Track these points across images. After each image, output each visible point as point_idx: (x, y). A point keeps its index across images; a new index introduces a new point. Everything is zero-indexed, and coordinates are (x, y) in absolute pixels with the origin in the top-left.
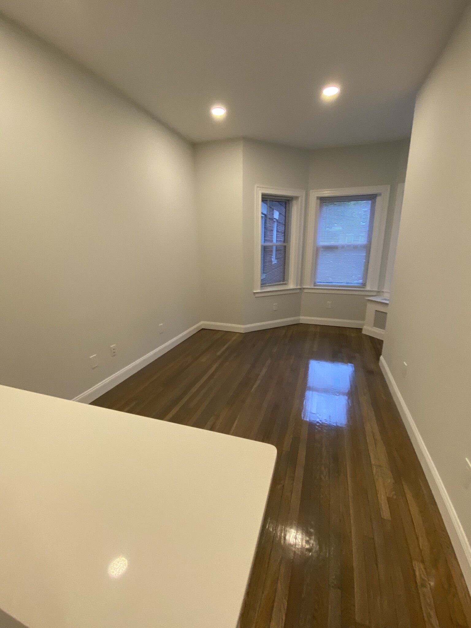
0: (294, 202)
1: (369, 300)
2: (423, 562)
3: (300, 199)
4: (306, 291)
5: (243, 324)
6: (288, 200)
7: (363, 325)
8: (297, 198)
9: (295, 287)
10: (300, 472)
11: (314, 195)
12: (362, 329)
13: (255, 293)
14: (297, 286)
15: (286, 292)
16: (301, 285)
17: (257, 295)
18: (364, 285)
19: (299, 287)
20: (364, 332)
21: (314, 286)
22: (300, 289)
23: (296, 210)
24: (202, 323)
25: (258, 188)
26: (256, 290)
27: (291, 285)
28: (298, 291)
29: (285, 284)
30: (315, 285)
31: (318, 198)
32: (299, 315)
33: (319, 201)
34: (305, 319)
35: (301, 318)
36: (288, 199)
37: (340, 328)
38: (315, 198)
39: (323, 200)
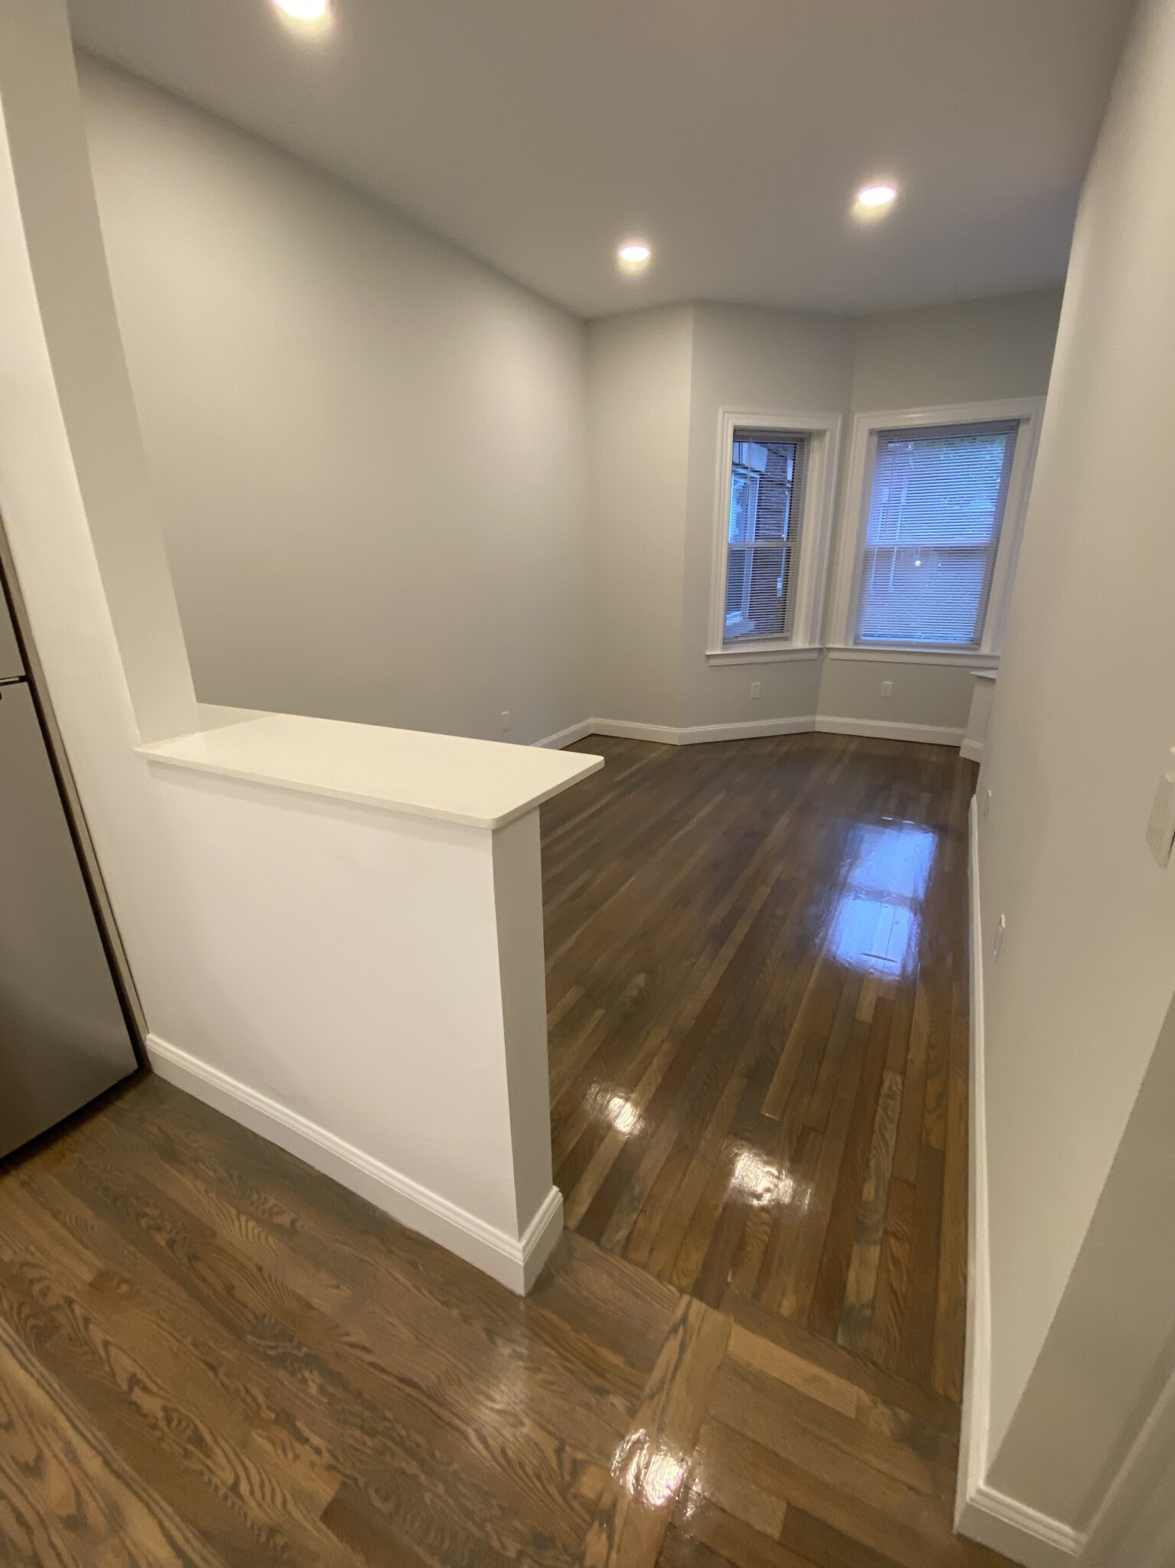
0: (815, 444)
1: (979, 677)
2: (904, 1073)
3: (828, 435)
4: (833, 655)
5: (680, 727)
6: (802, 440)
7: (962, 737)
8: (821, 434)
9: (807, 646)
10: (729, 951)
11: (865, 424)
12: (959, 747)
13: (708, 656)
14: (811, 641)
15: (787, 657)
16: (822, 641)
17: (713, 662)
18: (976, 642)
19: (817, 646)
20: (963, 754)
21: (855, 643)
22: (820, 650)
23: (818, 462)
24: (591, 720)
25: (726, 415)
26: (712, 650)
27: (799, 641)
28: (814, 655)
29: (786, 639)
30: (857, 641)
31: (872, 432)
32: (814, 712)
33: (875, 439)
34: (825, 722)
35: (819, 718)
36: (799, 436)
37: (909, 744)
38: (866, 433)
39: (886, 436)
